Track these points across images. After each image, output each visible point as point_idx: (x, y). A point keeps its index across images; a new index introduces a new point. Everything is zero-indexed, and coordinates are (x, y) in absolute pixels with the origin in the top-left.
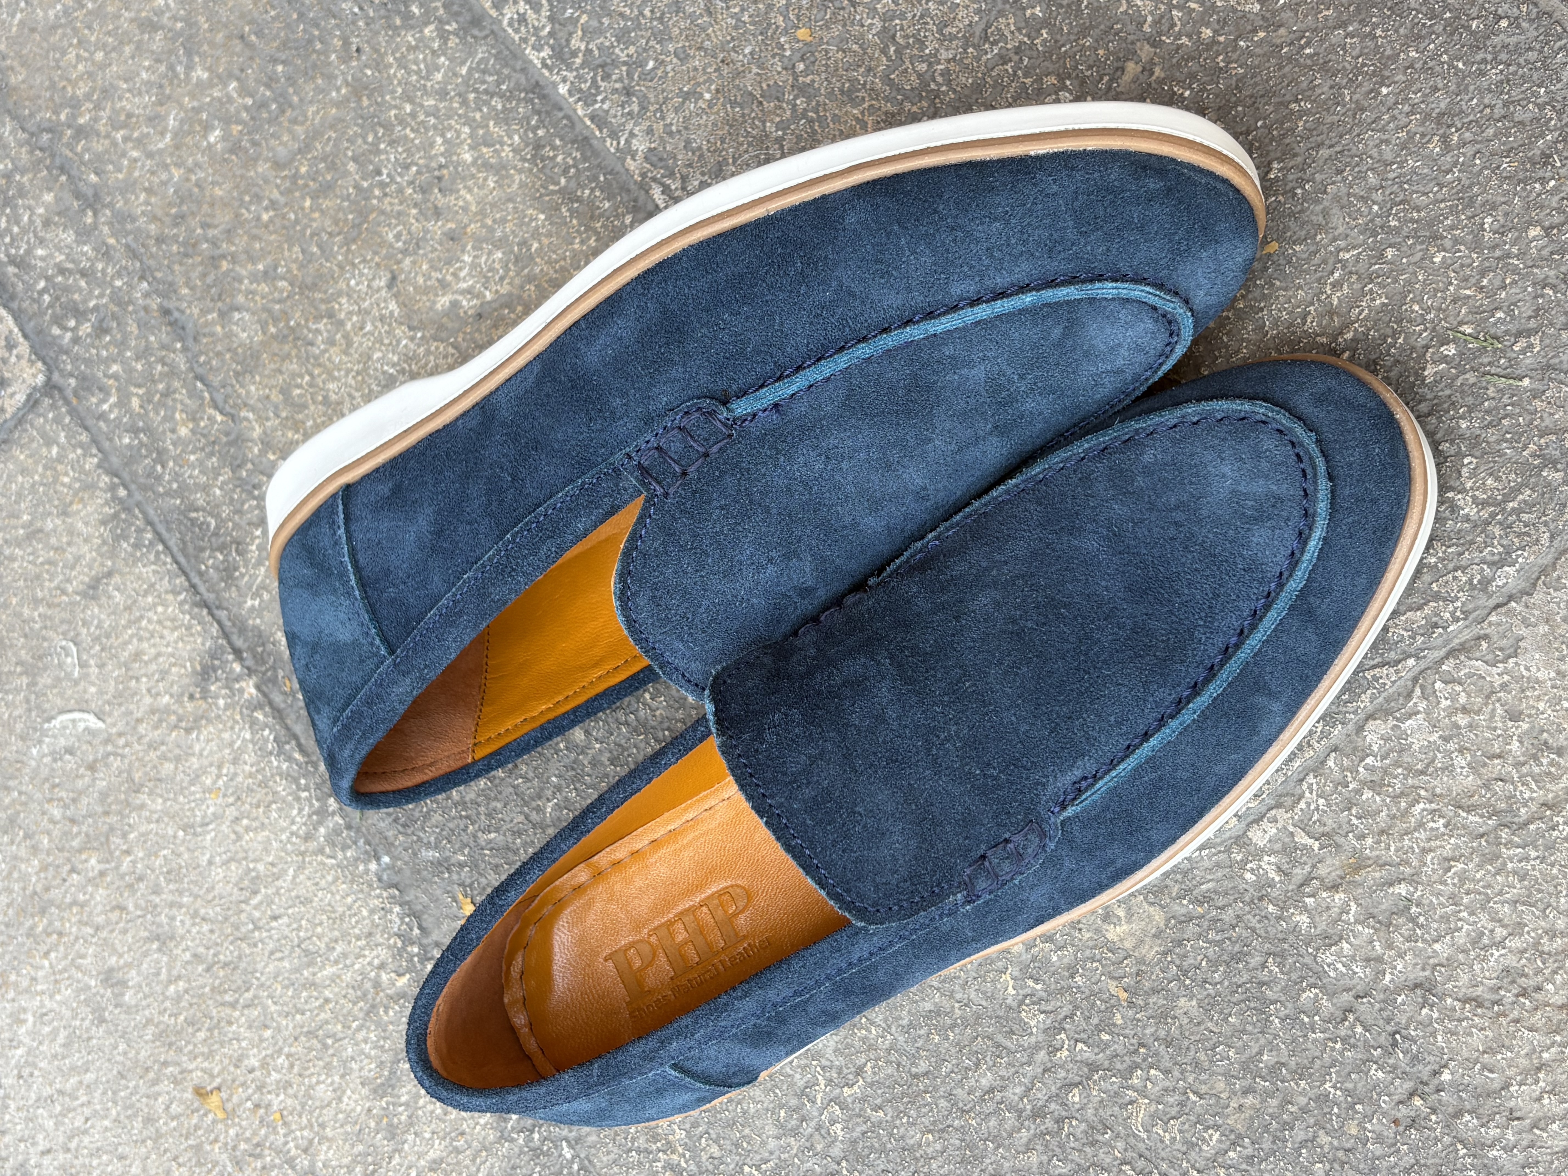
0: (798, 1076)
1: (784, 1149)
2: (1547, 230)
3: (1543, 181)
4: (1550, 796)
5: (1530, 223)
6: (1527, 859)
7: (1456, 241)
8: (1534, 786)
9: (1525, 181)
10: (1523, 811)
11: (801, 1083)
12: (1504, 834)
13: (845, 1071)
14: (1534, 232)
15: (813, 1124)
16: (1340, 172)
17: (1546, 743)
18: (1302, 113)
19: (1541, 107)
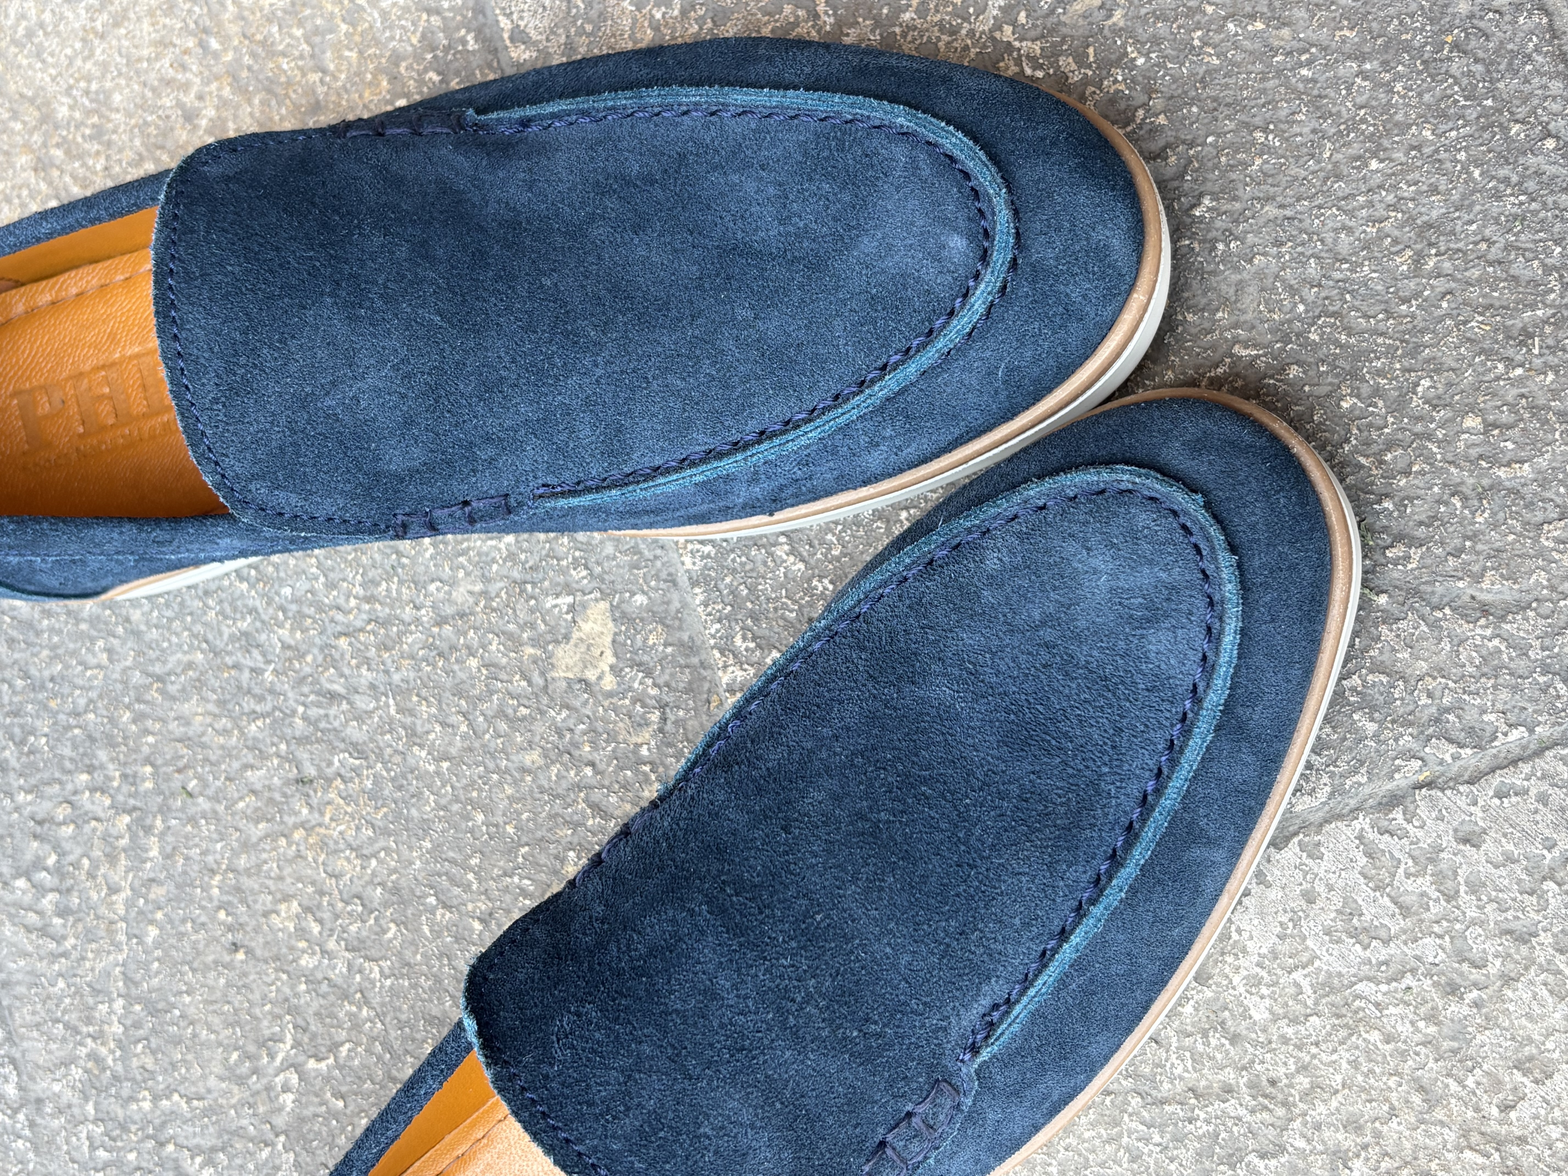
0: (265, 1023)
1: (226, 1093)
2: (1489, 426)
3: (1510, 363)
4: (1203, 1083)
5: (1472, 409)
6: (1147, 1140)
7: (1377, 392)
8: (1189, 1064)
9: (1488, 353)
10: (1166, 1086)
11: (267, 1033)
12: (1135, 1102)
13: (320, 1041)
14: (1472, 422)
15: (264, 1081)
16: (1278, 243)
17: (1223, 1023)
18: (1266, 149)
19: (1548, 270)
